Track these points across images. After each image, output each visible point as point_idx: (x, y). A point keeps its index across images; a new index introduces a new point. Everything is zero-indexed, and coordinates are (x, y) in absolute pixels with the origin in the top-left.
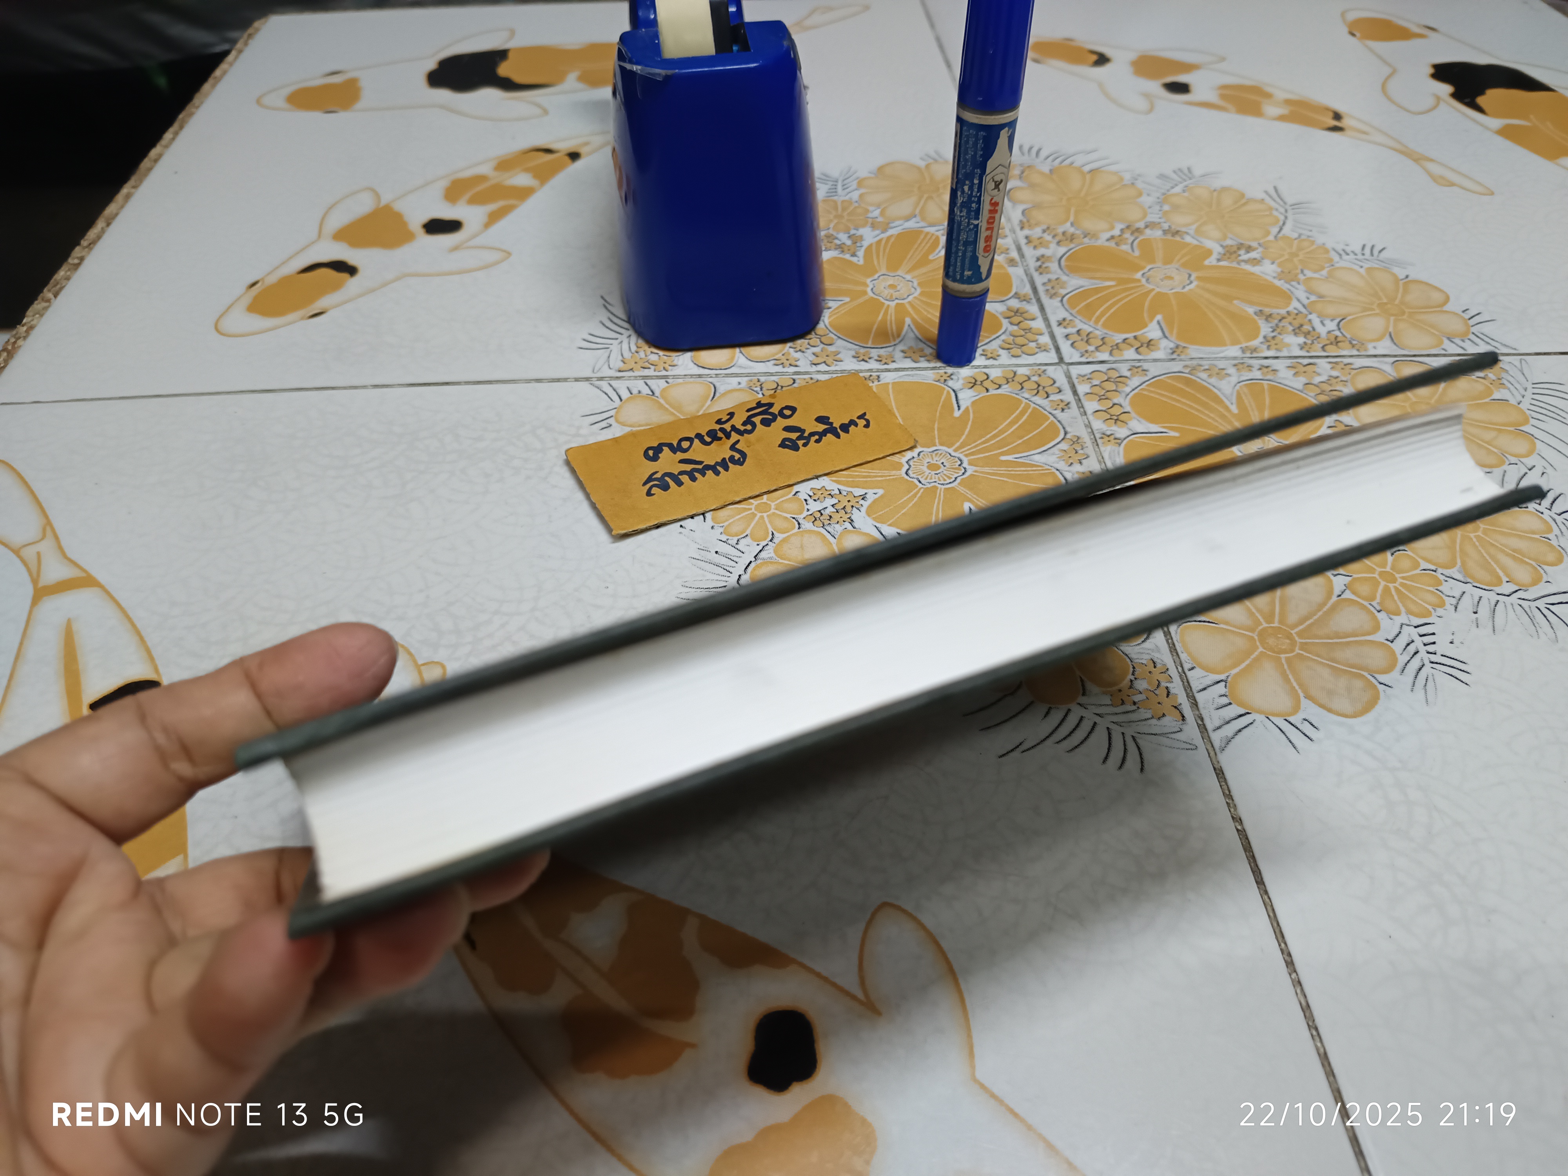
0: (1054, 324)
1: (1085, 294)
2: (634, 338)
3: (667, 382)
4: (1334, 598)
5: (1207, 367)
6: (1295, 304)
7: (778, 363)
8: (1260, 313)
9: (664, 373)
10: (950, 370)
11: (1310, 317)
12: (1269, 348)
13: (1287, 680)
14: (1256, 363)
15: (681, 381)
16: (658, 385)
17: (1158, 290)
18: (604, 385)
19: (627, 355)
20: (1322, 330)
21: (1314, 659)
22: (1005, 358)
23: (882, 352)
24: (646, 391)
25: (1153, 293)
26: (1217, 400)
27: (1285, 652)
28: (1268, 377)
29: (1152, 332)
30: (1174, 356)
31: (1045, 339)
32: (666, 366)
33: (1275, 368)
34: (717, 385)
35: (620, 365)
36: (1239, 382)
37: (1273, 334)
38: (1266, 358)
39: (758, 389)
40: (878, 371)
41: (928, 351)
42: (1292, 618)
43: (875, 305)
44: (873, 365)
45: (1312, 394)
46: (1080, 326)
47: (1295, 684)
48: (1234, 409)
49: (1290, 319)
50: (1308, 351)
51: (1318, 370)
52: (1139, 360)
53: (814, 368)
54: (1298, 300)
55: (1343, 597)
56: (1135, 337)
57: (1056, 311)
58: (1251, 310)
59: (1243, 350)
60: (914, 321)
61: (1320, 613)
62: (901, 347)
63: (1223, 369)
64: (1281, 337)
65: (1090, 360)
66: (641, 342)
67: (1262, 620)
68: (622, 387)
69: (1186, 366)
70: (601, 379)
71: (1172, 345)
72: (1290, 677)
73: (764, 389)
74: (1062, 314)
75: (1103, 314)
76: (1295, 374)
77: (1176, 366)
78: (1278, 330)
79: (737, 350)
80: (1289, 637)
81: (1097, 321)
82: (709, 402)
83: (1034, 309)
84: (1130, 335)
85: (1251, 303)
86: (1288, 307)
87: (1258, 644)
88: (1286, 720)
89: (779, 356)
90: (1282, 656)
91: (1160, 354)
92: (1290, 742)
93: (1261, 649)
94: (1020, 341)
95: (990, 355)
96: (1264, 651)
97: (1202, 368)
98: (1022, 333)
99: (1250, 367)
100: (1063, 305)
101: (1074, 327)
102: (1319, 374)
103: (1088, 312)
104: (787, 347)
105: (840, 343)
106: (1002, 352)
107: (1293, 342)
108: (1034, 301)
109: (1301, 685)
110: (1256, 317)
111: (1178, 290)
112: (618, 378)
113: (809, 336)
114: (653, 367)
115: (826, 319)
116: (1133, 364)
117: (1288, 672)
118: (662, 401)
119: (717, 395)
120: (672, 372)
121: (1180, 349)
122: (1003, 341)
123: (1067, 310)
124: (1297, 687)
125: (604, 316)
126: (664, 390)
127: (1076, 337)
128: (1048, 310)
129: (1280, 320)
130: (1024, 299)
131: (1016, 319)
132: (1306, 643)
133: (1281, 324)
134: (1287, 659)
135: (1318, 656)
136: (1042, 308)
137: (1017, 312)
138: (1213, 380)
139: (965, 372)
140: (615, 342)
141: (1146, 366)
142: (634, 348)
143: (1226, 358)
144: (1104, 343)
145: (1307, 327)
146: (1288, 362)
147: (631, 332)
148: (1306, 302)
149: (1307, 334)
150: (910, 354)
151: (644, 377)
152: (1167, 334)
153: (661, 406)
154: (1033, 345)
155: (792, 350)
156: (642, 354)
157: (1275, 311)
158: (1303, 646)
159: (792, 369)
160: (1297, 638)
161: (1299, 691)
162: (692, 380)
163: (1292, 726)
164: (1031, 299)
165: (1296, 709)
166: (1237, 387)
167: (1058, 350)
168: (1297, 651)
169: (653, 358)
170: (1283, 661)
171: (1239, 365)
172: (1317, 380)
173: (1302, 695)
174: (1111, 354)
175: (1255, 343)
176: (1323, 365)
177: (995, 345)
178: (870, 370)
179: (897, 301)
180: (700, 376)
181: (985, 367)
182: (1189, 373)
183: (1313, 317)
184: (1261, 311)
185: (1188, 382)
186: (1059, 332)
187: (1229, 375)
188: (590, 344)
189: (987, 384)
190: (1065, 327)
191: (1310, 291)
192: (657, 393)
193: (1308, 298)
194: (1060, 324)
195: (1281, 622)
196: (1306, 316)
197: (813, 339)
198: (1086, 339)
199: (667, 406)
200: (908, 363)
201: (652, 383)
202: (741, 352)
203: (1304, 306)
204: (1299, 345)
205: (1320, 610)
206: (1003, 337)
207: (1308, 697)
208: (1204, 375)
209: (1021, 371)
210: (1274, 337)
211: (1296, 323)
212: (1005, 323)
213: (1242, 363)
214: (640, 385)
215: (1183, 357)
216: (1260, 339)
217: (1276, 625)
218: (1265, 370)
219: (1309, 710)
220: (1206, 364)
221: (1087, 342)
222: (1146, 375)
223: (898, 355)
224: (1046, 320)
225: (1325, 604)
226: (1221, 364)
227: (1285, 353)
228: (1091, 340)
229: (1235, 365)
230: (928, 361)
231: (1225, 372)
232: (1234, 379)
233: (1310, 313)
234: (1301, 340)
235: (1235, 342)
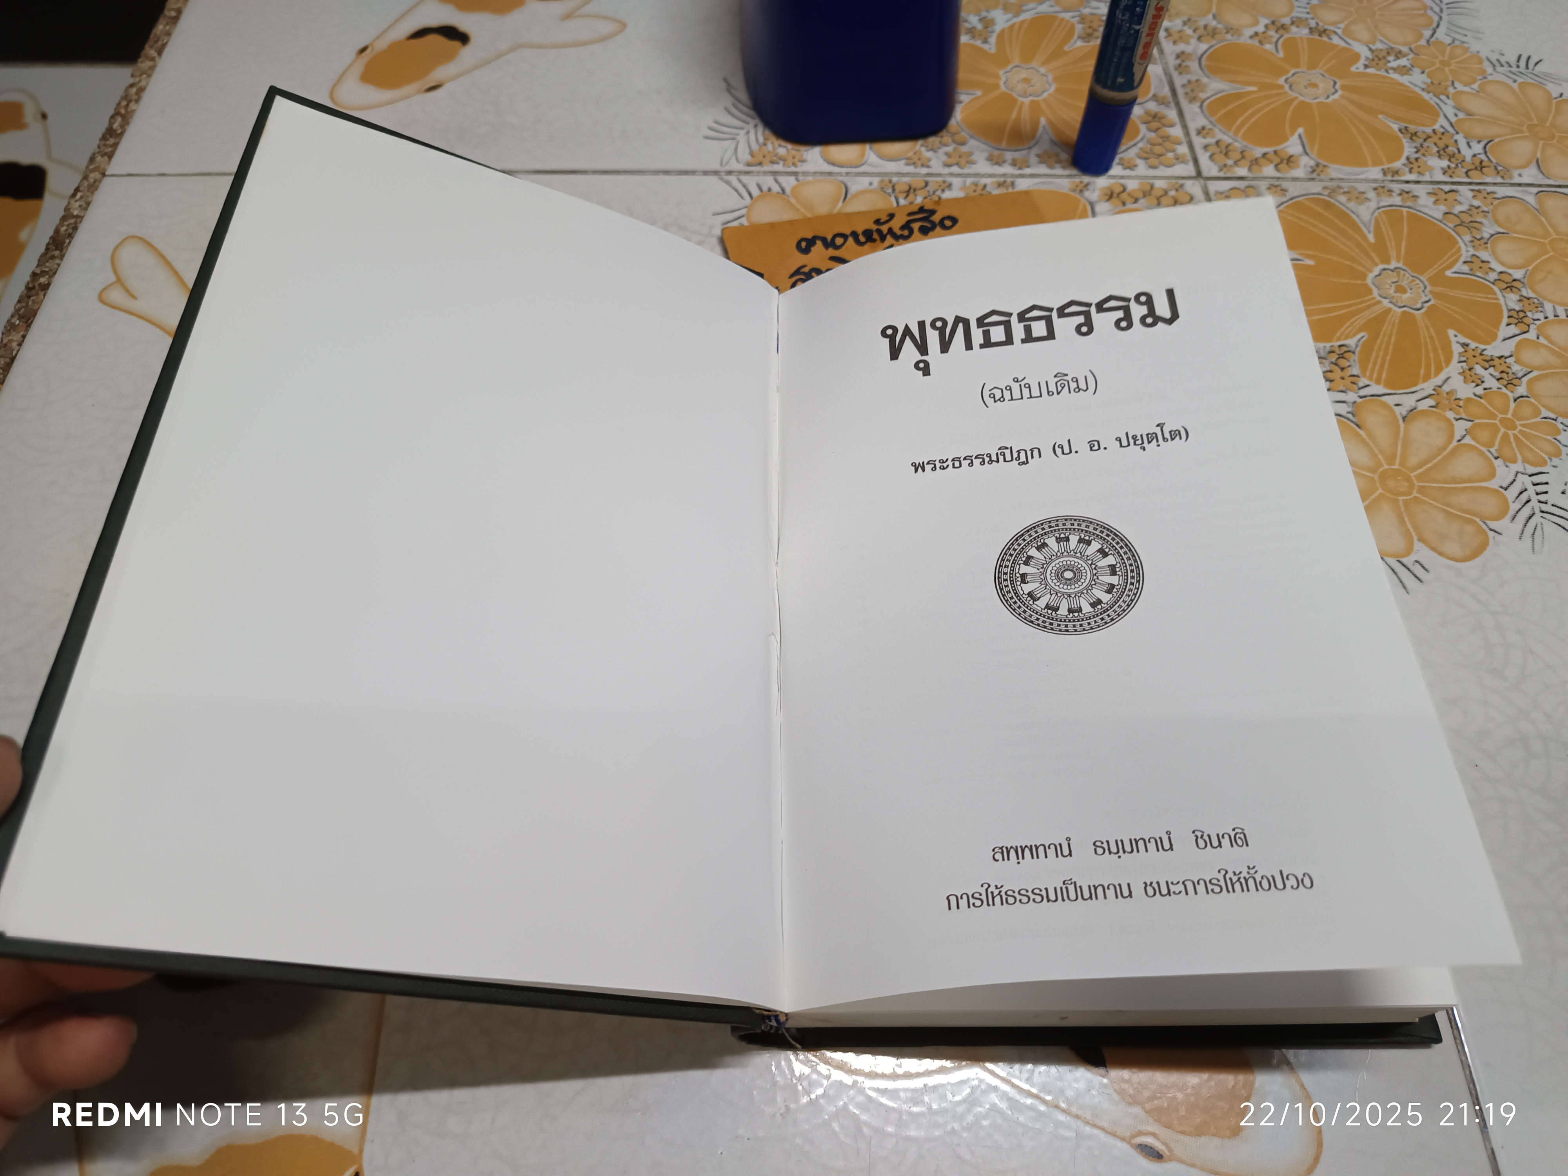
0: (1193, 133)
1: (1224, 100)
2: (760, 128)
3: (797, 180)
4: (1454, 443)
5: (1346, 190)
6: (1442, 121)
7: (910, 162)
8: (1404, 130)
9: (793, 169)
10: (1086, 179)
11: (1457, 137)
12: (1411, 171)
13: (1402, 521)
14: (1396, 187)
15: (810, 178)
16: (789, 183)
17: (1301, 98)
18: (733, 179)
19: (755, 147)
20: (1467, 153)
21: (1430, 503)
22: (1142, 169)
23: (1017, 155)
24: (776, 188)
25: (1295, 103)
26: (1354, 226)
27: (1403, 494)
28: (1409, 204)
29: (1293, 146)
30: (1314, 175)
31: (1183, 149)
32: (796, 160)
33: (1416, 194)
34: (849, 184)
35: (748, 158)
36: (1378, 208)
37: (1417, 155)
38: (1407, 182)
39: (890, 191)
40: (1013, 176)
41: (1064, 156)
42: (1413, 461)
43: (1009, 101)
44: (1007, 169)
45: (1452, 226)
46: (1220, 136)
47: (1410, 527)
48: (1371, 238)
49: (1435, 138)
50: (1451, 176)
51: (1459, 198)
52: (1279, 178)
53: (946, 170)
54: (1446, 117)
55: (1463, 442)
56: (1275, 152)
57: (1196, 119)
58: (1395, 127)
59: (1385, 174)
60: (1049, 121)
61: (1439, 458)
62: (1035, 151)
63: (1363, 193)
64: (1425, 159)
65: (1229, 175)
66: (768, 133)
67: (1383, 462)
68: (751, 182)
69: (1325, 188)
70: (730, 173)
71: (1312, 163)
72: (1406, 519)
73: (897, 191)
74: (1201, 121)
75: (1243, 124)
76: (1436, 202)
77: (1316, 187)
78: (1422, 151)
79: (867, 146)
80: (1408, 479)
81: (1237, 132)
82: (840, 204)
83: (1172, 114)
84: (1269, 150)
85: (1397, 119)
86: (1434, 124)
87: (1378, 485)
88: (1398, 561)
89: (911, 154)
90: (1401, 498)
91: (1299, 173)
92: (1401, 582)
93: (1380, 491)
94: (1158, 149)
95: (1126, 164)
96: (1383, 492)
97: (1342, 191)
98: (1160, 141)
99: (1390, 191)
100: (1202, 111)
101: (1213, 137)
102: (1460, 203)
103: (1228, 120)
104: (918, 146)
105: (973, 143)
106: (1141, 163)
107: (1437, 164)
108: (1172, 105)
109: (1415, 528)
110: (1400, 135)
111: (1322, 99)
112: (747, 173)
113: (941, 134)
114: (781, 163)
115: (959, 115)
116: (1272, 183)
117: (1404, 515)
118: (793, 201)
119: (849, 196)
120: (800, 169)
121: (1321, 168)
122: (1141, 149)
123: (1206, 117)
124: (1411, 530)
125: (728, 101)
126: (794, 189)
127: (1214, 149)
128: (1188, 117)
129: (1425, 140)
130: (1162, 102)
131: (1155, 125)
132: (1423, 487)
133: (1425, 144)
134: (1405, 501)
135: (1434, 500)
136: (1181, 114)
137: (1155, 117)
138: (1351, 205)
139: (1101, 182)
140: (742, 133)
141: (1285, 184)
142: (761, 139)
143: (1367, 180)
144: (1243, 157)
145: (1452, 149)
146: (1430, 188)
147: (757, 121)
148: (1453, 119)
149: (1451, 157)
150: (1043, 159)
151: (774, 173)
152: (1308, 150)
153: (792, 206)
154: (1170, 155)
155: (923, 149)
156: (770, 147)
157: (1420, 129)
158: (1421, 490)
159: (924, 171)
160: (1415, 482)
161: (1413, 534)
162: (822, 178)
163: (1404, 568)
164: (1170, 103)
165: (1409, 550)
166: (1376, 214)
167: (1196, 161)
168: (1415, 494)
169: (782, 151)
170: (1401, 503)
171: (1381, 189)
172: (1458, 209)
173: (1415, 538)
174: (1250, 169)
175: (1397, 164)
176: (1465, 190)
177: (1132, 153)
178: (1004, 175)
179: (1031, 98)
180: (830, 174)
181: (1122, 177)
182: (1329, 196)
183: (1460, 138)
184: (1406, 128)
185: (1328, 206)
186: (1198, 141)
187: (1368, 200)
188: (716, 134)
189: (1124, 196)
190: (1204, 137)
191: (1458, 108)
192: (788, 190)
193: (1456, 115)
194: (1199, 132)
195: (1402, 464)
196: (1453, 135)
197: (945, 137)
198: (1224, 152)
199: (798, 206)
200: (1043, 169)
201: (781, 179)
202: (871, 149)
203: (1451, 124)
204: (1442, 169)
205: (1438, 455)
206: (1141, 145)
207: (1421, 540)
208: (1343, 199)
209: (1160, 184)
210: (1417, 159)
211: (1441, 144)
212: (1143, 129)
213: (1383, 187)
214: (768, 182)
215: (1323, 176)
216: (1403, 160)
217: (1396, 467)
218: (1406, 195)
219: (1422, 552)
220: (1345, 186)
221: (1226, 154)
222: (1285, 195)
223: (1033, 159)
224: (1185, 127)
225: (1445, 448)
226: (1361, 187)
227: (1427, 178)
228: (1230, 154)
229: (1375, 189)
230: (1064, 168)
231: (1365, 196)
232: (1373, 205)
233: (1457, 133)
234: (1445, 163)
235: (1376, 163)
